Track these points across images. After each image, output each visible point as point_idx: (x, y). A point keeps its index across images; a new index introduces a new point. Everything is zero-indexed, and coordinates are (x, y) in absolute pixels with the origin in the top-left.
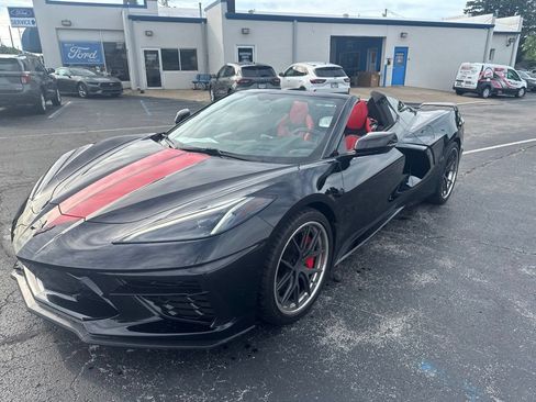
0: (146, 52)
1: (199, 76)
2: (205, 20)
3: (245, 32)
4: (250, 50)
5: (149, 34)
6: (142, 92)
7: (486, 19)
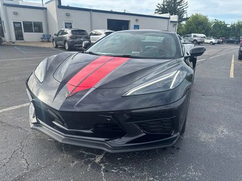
0: (14, 23)
1: (44, 36)
2: (46, 9)
3: (68, 15)
4: (71, 23)
5: (16, 14)
6: (14, 43)
7: (167, 15)
